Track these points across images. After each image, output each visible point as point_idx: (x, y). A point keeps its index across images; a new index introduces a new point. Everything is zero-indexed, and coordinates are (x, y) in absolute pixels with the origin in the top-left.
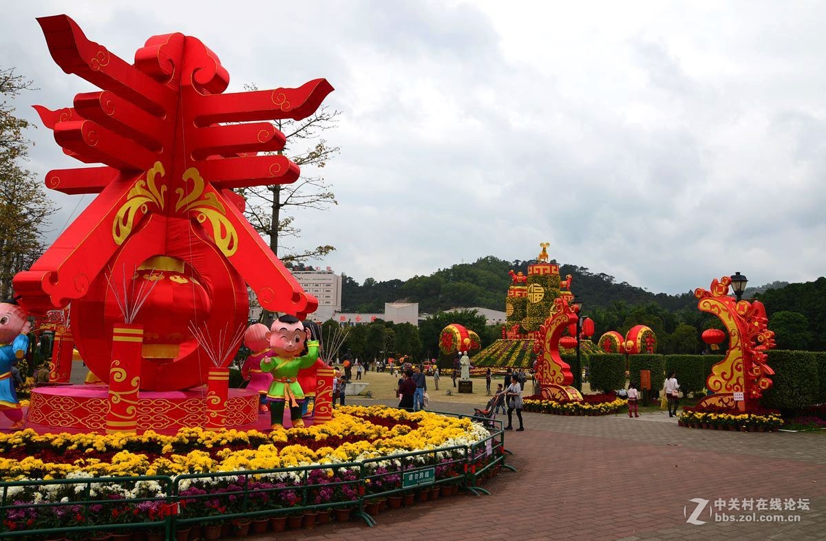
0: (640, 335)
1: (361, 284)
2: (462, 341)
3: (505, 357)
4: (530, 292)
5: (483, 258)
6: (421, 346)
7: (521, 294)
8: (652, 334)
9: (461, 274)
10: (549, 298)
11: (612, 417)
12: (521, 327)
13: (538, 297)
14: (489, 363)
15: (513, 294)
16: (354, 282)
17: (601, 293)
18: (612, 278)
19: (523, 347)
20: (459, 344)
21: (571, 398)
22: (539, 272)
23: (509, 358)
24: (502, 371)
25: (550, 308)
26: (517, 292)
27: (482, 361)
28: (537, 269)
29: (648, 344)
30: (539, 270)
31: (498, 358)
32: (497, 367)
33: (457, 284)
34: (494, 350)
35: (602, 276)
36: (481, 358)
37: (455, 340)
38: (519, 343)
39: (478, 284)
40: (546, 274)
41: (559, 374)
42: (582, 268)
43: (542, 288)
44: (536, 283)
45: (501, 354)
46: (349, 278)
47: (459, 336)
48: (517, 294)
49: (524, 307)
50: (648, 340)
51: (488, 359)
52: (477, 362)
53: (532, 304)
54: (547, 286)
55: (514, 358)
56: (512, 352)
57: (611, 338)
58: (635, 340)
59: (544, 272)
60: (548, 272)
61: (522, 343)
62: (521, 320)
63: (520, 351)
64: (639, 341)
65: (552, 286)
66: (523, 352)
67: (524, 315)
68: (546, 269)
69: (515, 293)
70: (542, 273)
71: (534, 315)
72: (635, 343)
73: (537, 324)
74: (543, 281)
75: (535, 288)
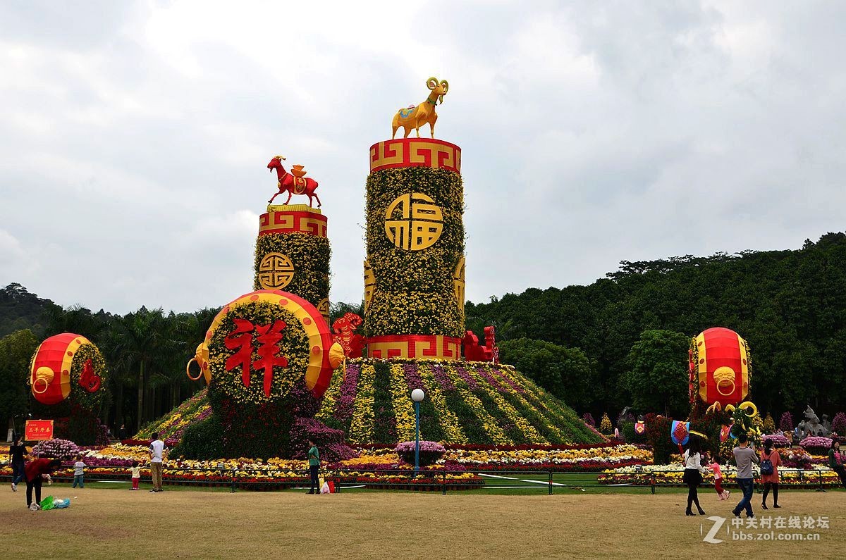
40: (448, 169)
44: (417, 191)
68: (447, 155)
73: (420, 313)
74: (438, 187)
75: (416, 206)
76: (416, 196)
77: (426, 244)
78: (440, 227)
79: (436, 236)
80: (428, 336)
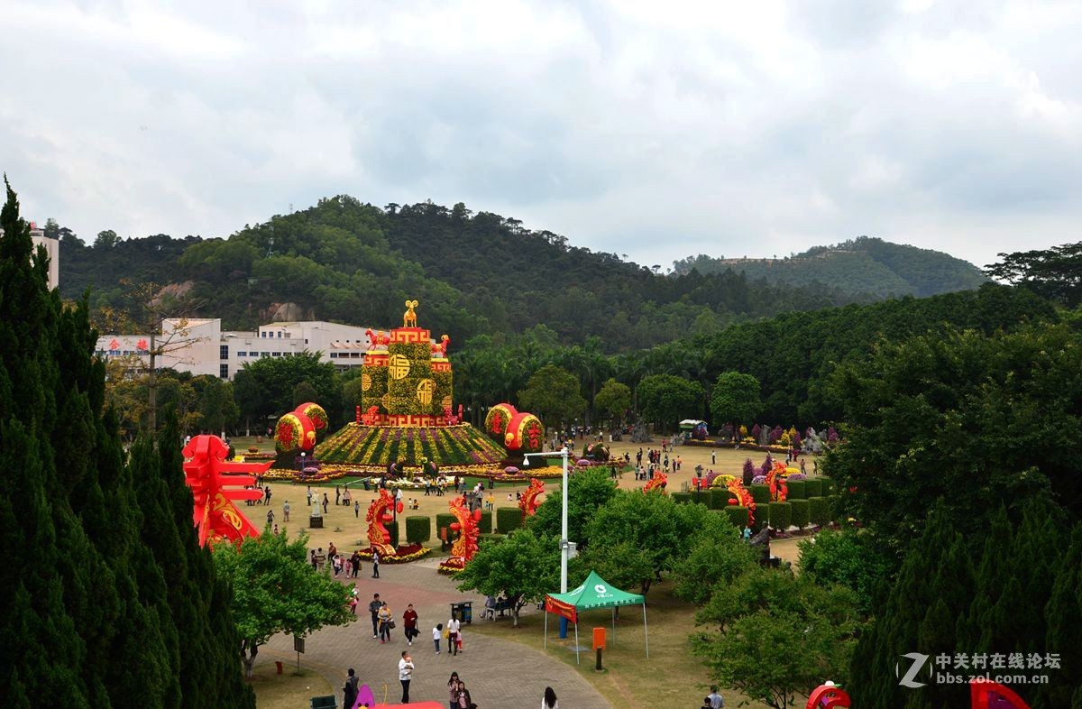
0: (522, 426)
1: (89, 242)
2: (305, 436)
3: (359, 449)
4: (392, 365)
5: (330, 198)
6: (238, 413)
7: (382, 362)
8: (538, 423)
9: (288, 236)
10: (417, 373)
11: (412, 564)
12: (381, 406)
13: (402, 372)
14: (339, 457)
15: (370, 362)
16: (74, 237)
17: (543, 268)
18: (563, 239)
19: (382, 437)
20: (301, 439)
21: (388, 553)
22: (404, 339)
23: (363, 452)
24: (355, 470)
25: (417, 386)
26: (376, 360)
27: (330, 454)
28: (401, 336)
29: (532, 436)
30: (403, 336)
31: (350, 451)
32: (348, 464)
33: (283, 260)
34: (345, 439)
35: (545, 236)
36: (328, 451)
37: (296, 433)
38: (377, 430)
39: (319, 260)
40: (413, 343)
41: (381, 537)
42: (511, 220)
43: (407, 361)
44: (398, 353)
45: (354, 447)
46: (65, 230)
47: (300, 429)
48: (377, 362)
49: (385, 380)
50: (531, 431)
51: (338, 452)
52: (324, 455)
53: (394, 380)
54: (413, 358)
55: (370, 453)
56: (368, 444)
57: (502, 414)
58: (515, 432)
59: (410, 339)
60: (415, 339)
61: (381, 432)
62: (381, 396)
63: (378, 443)
64: (520, 434)
65: (420, 358)
66: (381, 444)
67: (385, 390)
68: (414, 336)
69: (373, 360)
70: (407, 341)
71: (397, 394)
72: (516, 437)
73: (400, 406)
74: (408, 351)
75: (399, 360)
76: (399, 356)
77: (402, 377)
78: (408, 369)
79: (406, 373)
80: (403, 415)
